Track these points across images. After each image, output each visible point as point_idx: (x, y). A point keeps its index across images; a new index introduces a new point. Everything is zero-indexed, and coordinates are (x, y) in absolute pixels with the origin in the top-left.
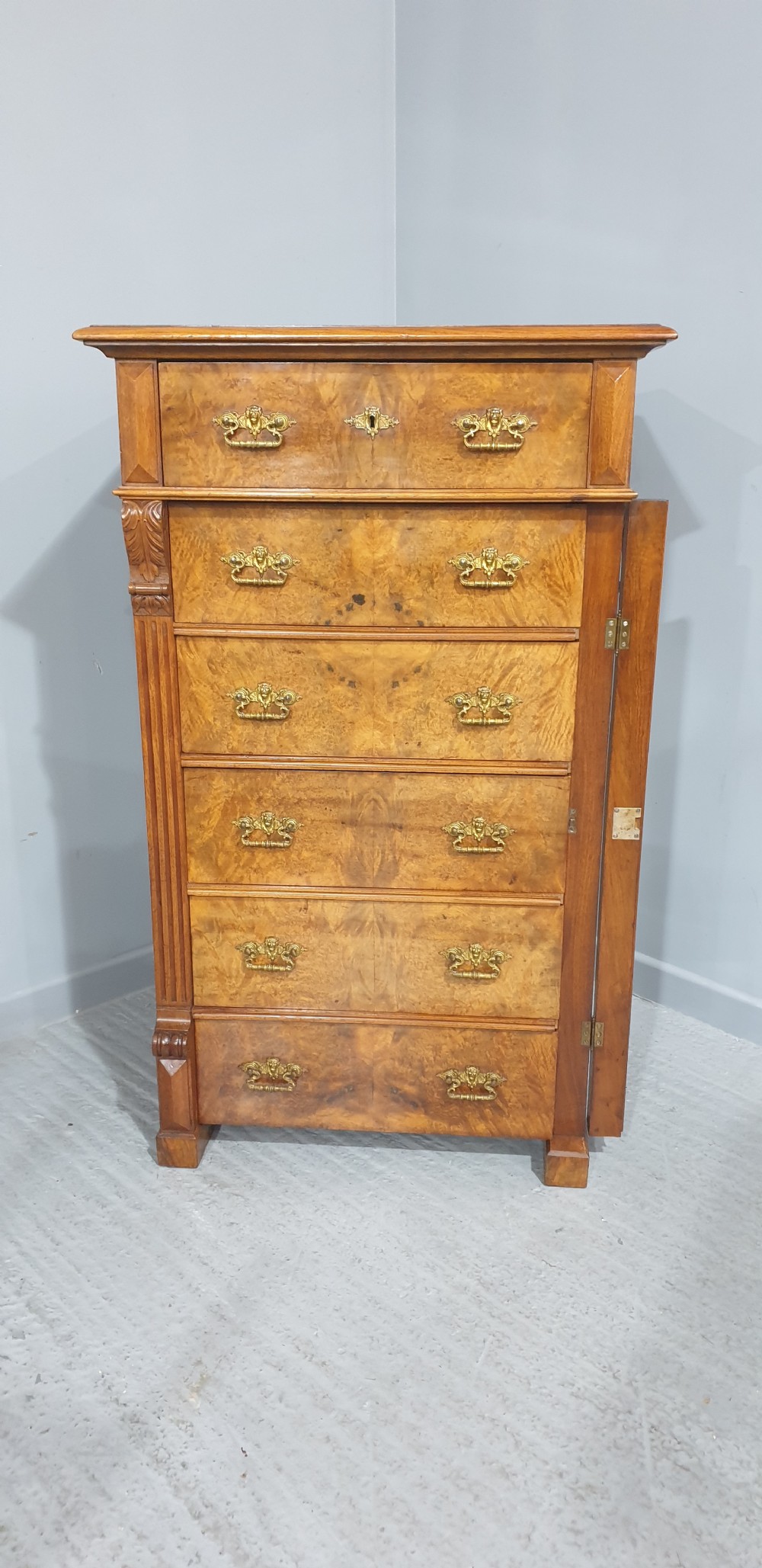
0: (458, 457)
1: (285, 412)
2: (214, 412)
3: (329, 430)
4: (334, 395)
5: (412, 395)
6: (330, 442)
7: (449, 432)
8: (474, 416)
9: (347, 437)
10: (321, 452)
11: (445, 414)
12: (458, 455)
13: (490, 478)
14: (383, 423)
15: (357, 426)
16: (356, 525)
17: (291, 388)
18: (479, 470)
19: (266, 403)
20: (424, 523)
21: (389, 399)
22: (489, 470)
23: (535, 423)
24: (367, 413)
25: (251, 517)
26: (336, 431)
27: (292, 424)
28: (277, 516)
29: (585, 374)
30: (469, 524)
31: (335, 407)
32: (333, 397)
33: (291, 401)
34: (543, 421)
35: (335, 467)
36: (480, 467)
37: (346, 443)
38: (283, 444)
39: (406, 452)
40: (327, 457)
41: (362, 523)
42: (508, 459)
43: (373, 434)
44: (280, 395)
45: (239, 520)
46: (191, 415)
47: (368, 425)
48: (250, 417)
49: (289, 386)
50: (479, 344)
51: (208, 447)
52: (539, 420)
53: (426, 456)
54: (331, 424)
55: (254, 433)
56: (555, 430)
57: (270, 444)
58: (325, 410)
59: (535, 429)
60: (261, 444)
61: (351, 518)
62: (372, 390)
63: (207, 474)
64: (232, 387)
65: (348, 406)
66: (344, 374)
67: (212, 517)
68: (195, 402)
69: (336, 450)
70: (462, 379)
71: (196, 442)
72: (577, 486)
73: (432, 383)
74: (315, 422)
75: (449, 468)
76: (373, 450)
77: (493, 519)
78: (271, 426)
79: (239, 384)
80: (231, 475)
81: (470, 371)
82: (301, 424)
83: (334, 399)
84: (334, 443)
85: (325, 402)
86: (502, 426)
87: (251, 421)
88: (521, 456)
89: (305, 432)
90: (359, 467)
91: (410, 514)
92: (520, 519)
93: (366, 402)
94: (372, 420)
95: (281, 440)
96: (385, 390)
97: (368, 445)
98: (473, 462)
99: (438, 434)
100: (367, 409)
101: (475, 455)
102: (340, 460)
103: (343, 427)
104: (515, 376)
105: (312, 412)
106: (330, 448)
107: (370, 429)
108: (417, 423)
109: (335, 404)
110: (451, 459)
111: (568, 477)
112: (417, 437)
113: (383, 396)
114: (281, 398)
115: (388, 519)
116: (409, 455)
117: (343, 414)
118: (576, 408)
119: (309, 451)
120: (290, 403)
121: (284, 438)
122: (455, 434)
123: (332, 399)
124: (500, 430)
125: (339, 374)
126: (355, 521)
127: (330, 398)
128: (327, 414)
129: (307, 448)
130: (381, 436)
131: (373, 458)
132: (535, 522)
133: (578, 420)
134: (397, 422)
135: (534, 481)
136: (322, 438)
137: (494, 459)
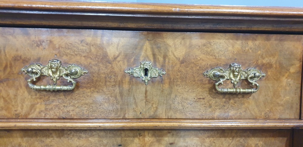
0: (208, 97)
1: (79, 64)
2: (23, 64)
3: (113, 77)
4: (118, 53)
5: (176, 54)
6: (115, 86)
7: (202, 80)
8: (221, 70)
9: (127, 83)
10: (107, 93)
11: (200, 67)
12: (209, 96)
13: (232, 112)
14: (154, 73)
15: (135, 75)
16: (133, 141)
17: (84, 48)
18: (224, 106)
19: (65, 58)
20: (182, 140)
21: (159, 57)
22: (232, 106)
23: (264, 75)
24: (142, 67)
25: (53, 137)
26: (119, 78)
27: (85, 73)
28: (73, 136)
29: (298, 43)
30: (214, 140)
31: (119, 61)
32: (117, 55)
33: (85, 57)
34: (269, 73)
35: (117, 103)
36: (224, 104)
37: (126, 87)
38: (77, 86)
39: (170, 94)
40: (111, 96)
41: (136, 140)
42: (245, 99)
43: (146, 81)
44: (76, 53)
45: (44, 139)
46: (4, 65)
47: (143, 74)
48: (51, 68)
49: (83, 46)
50: (232, 18)
51: (18, 89)
52: (267, 72)
53: (185, 96)
54: (115, 74)
55: (54, 80)
56: (278, 79)
57: (65, 88)
58: (110, 63)
59: (264, 78)
60: (58, 88)
61: (129, 136)
62: (146, 51)
63: (16, 109)
64: (38, 46)
65: (128, 61)
66: (125, 39)
67: (22, 137)
68: (8, 56)
69: (118, 91)
70: (212, 44)
71: (7, 85)
72: (293, 117)
73: (191, 46)
74: (102, 72)
75: (203, 105)
76: (146, 91)
77: (230, 137)
78: (67, 75)
79: (44, 44)
80: (35, 110)
81: (219, 39)
82: (92, 73)
83: (118, 56)
84: (117, 86)
85: (110, 58)
86: (241, 76)
87: (52, 71)
88: (254, 98)
89: (95, 79)
90: (136, 103)
91: (171, 134)
92: (249, 137)
93: (141, 59)
94: (146, 71)
95: (74, 85)
96: (156, 51)
97: (143, 88)
98: (220, 101)
99: (195, 81)
100: (142, 63)
101: (221, 96)
102: (122, 99)
103: (124, 76)
104: (250, 43)
105: (101, 65)
106: (114, 90)
107: (144, 77)
108: (179, 74)
109: (119, 59)
110: (204, 99)
111: (287, 112)
112: (179, 83)
113: (154, 55)
114: (76, 55)
115: (156, 137)
116: (173, 96)
117: (125, 67)
118: (292, 65)
119: (97, 92)
120: (83, 58)
121: (77, 82)
122: (207, 82)
123: (116, 56)
124: (240, 79)
125: (122, 39)
126: (131, 139)
127: (114, 56)
128: (112, 66)
129: (97, 90)
130: (152, 82)
131: (146, 97)
132: (259, 139)
133: (294, 73)
134: (164, 73)
135: (263, 114)
136: (108, 83)
137: (235, 99)
